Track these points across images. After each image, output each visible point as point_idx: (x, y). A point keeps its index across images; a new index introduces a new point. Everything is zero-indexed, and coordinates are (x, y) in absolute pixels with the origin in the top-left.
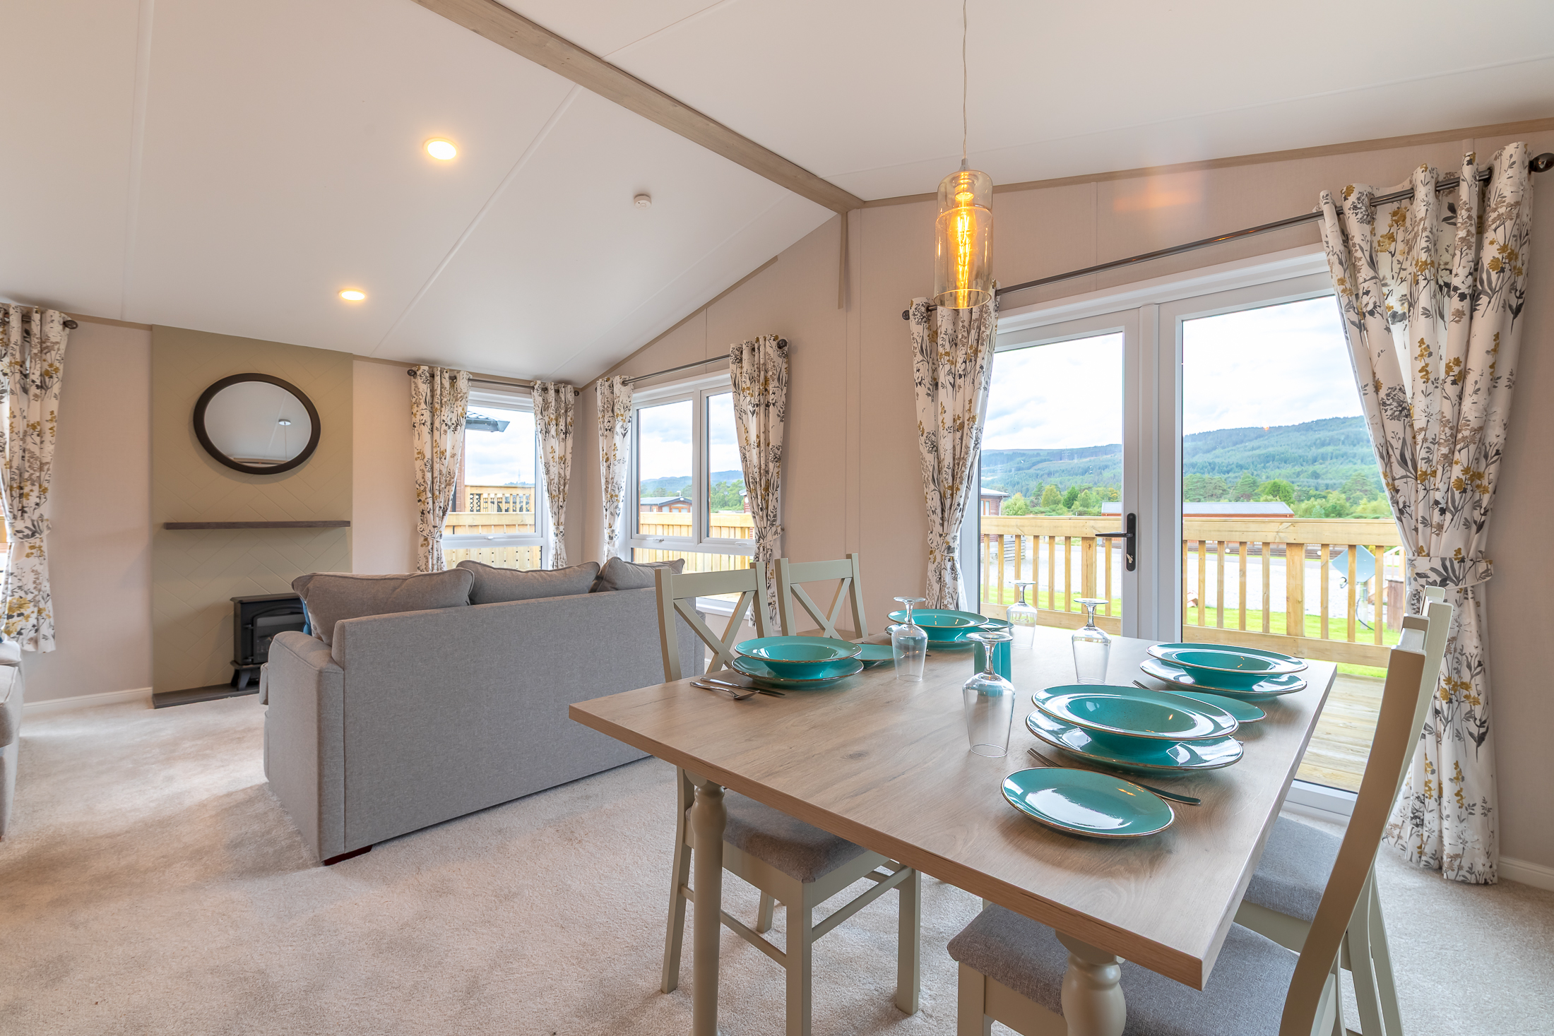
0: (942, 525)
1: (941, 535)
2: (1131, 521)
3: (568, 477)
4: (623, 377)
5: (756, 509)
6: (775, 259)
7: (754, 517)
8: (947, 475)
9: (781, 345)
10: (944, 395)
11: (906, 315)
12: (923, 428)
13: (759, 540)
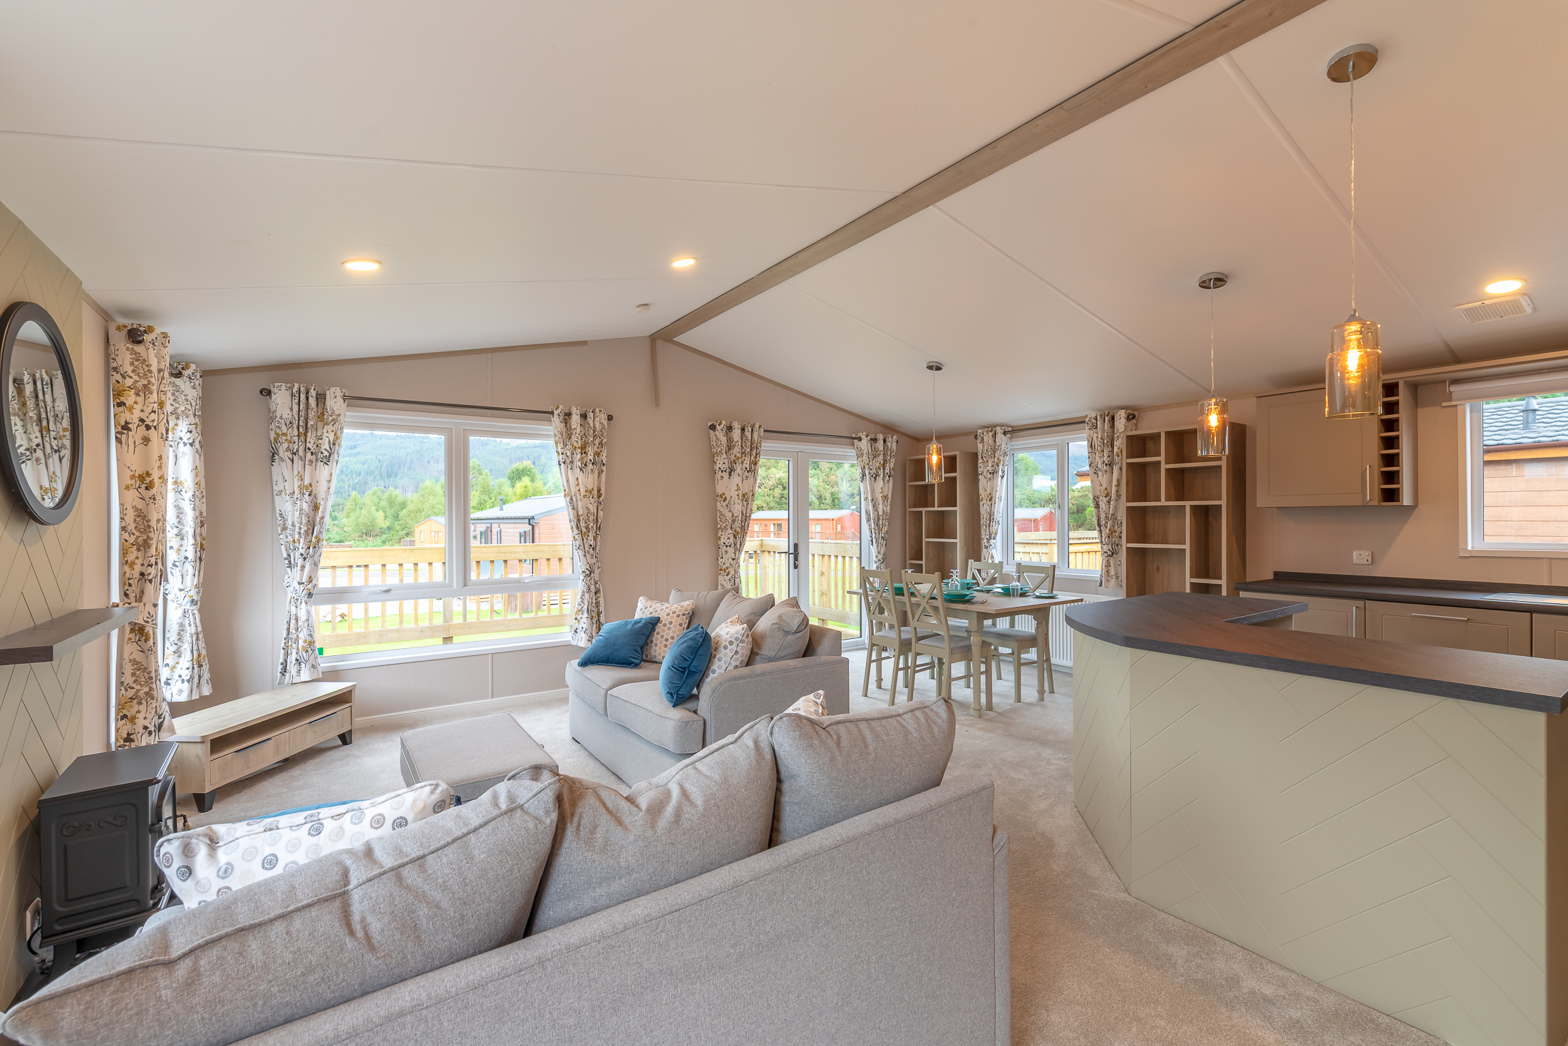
0: (735, 553)
1: (733, 559)
2: (796, 546)
3: (205, 514)
4: (344, 390)
5: (587, 548)
6: (584, 343)
7: (585, 556)
8: (737, 525)
9: (610, 418)
10: (736, 479)
11: (713, 427)
12: (725, 497)
13: (590, 574)
